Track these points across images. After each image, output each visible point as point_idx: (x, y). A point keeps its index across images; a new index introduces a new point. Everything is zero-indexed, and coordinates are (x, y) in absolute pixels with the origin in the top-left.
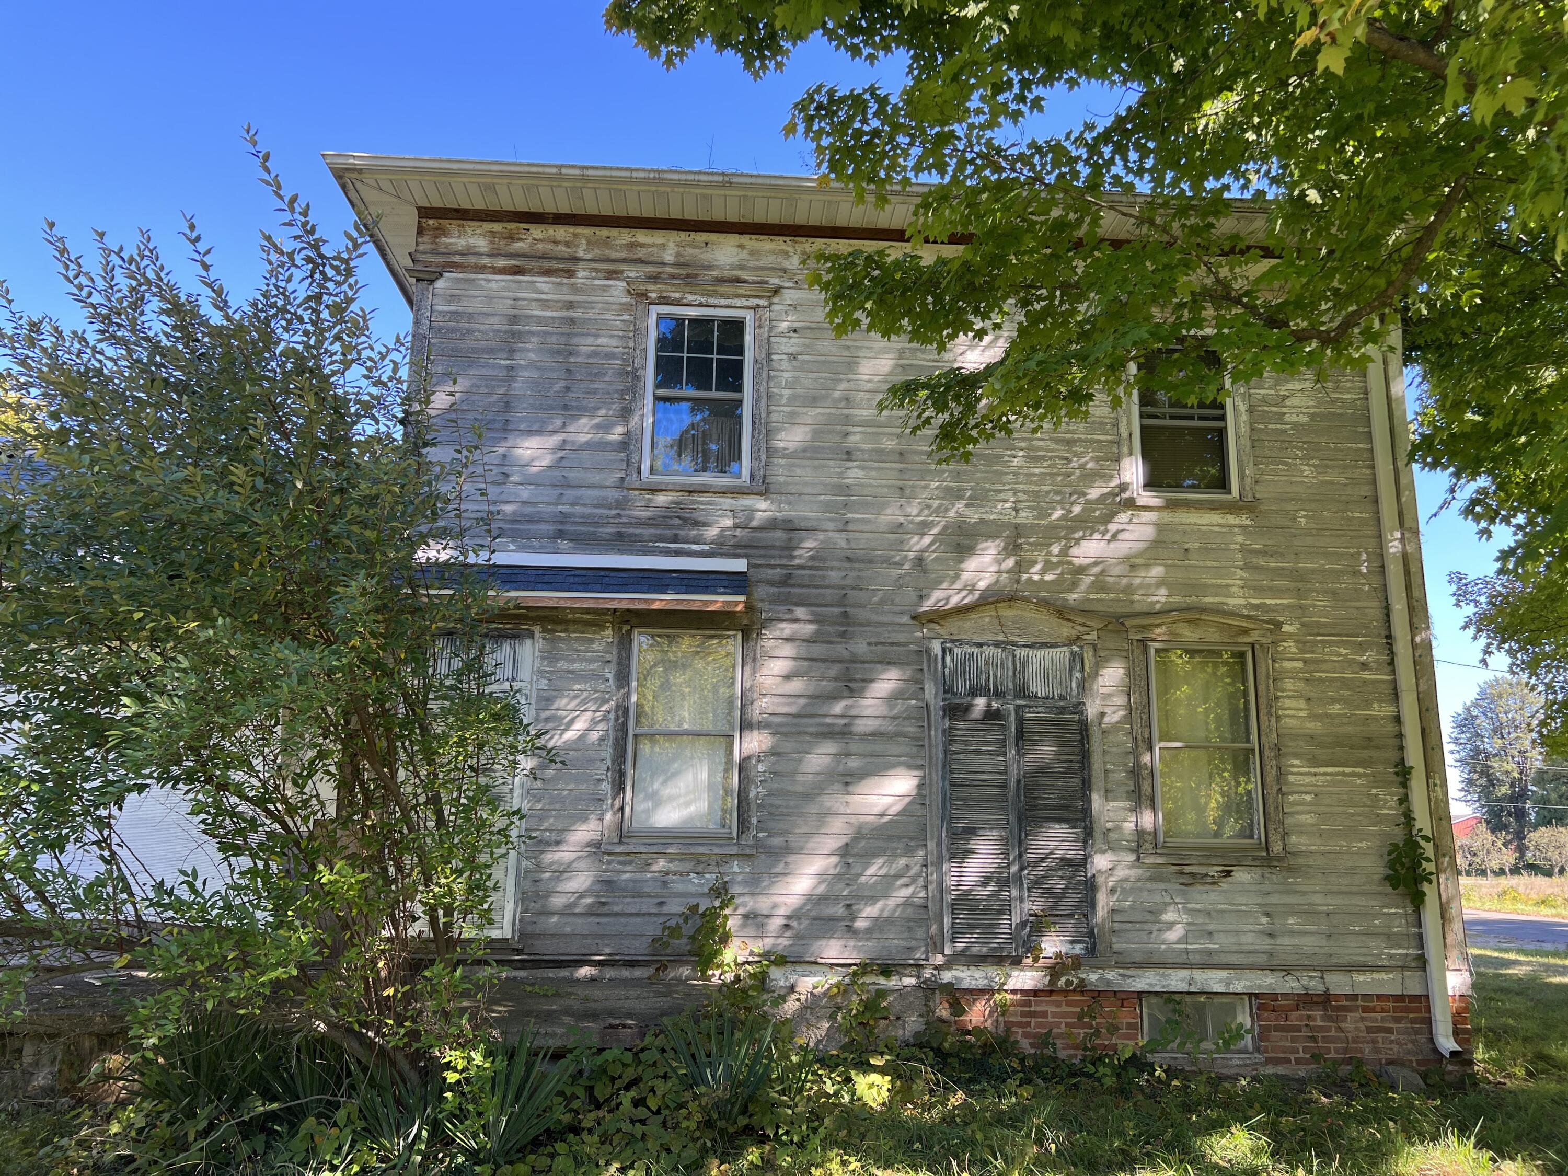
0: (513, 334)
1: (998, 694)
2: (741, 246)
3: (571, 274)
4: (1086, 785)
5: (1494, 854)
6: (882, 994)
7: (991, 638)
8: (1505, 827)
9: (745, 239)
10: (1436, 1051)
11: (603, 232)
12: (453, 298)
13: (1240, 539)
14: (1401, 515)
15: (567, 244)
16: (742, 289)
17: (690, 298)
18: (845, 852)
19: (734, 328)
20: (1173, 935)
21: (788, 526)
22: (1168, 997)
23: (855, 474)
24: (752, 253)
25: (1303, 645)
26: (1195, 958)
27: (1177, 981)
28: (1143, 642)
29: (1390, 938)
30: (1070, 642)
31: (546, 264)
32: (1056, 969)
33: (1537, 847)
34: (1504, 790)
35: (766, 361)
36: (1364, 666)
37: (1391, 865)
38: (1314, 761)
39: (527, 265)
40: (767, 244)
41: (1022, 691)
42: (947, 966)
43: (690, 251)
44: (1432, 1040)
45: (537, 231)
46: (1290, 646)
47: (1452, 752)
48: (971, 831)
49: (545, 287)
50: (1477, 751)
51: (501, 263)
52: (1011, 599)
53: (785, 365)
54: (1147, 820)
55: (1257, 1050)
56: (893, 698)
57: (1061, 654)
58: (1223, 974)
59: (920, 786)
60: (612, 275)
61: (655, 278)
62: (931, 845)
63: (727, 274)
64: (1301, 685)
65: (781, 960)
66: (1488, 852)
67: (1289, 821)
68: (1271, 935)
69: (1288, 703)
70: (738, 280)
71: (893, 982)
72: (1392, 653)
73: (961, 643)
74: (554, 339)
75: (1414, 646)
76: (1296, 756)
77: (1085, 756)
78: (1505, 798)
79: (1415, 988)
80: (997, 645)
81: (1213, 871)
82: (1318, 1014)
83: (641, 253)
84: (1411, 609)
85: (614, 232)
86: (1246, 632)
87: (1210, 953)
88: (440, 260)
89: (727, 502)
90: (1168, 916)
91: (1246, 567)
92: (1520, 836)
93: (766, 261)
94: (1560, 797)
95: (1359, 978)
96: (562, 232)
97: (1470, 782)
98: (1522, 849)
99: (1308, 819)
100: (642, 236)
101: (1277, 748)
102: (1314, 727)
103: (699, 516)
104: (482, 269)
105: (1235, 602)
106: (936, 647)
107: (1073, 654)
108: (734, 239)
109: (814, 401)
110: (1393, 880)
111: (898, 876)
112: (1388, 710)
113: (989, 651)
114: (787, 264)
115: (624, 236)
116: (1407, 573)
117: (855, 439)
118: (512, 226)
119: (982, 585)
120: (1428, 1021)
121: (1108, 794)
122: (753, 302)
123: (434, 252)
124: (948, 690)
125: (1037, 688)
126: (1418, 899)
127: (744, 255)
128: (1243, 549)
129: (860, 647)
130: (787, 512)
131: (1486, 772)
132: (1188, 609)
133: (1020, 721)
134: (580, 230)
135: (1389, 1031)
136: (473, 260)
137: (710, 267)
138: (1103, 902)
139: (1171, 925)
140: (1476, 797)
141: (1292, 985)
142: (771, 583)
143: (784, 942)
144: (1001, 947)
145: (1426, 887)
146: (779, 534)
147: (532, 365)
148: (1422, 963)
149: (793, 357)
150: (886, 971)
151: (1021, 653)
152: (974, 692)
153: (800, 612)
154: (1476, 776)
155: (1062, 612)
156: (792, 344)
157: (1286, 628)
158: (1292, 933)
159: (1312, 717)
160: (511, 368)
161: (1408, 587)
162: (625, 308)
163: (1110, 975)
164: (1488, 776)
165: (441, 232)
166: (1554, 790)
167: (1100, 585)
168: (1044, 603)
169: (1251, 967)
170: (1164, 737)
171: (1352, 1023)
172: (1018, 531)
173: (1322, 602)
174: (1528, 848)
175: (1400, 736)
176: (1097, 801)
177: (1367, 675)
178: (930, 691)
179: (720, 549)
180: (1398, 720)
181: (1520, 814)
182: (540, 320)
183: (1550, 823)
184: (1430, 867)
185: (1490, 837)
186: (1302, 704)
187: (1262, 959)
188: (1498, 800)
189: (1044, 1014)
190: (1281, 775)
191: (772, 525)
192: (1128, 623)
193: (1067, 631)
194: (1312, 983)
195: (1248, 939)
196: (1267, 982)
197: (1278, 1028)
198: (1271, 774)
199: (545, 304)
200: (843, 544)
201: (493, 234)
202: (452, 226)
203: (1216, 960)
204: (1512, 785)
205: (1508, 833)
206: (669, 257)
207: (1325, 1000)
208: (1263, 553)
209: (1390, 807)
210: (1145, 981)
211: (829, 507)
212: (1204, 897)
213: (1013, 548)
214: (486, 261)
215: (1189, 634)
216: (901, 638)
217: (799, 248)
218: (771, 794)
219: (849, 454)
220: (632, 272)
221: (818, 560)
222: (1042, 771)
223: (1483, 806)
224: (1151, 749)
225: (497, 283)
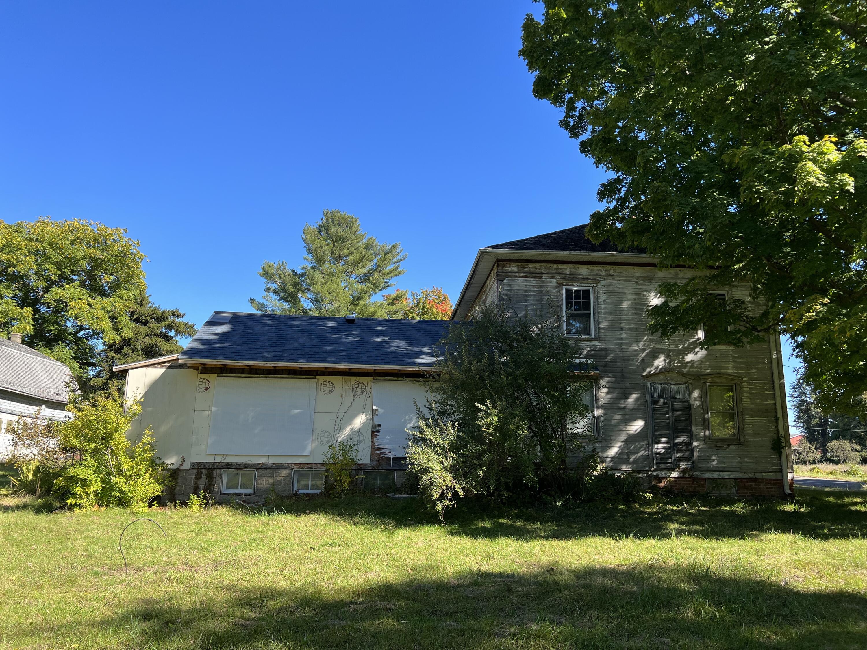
0: (526, 295)
1: (666, 398)
2: (588, 268)
3: (541, 277)
4: (691, 423)
5: (811, 454)
6: (638, 478)
7: (664, 382)
8: (816, 440)
9: (589, 266)
10: (785, 494)
11: (549, 265)
12: (509, 285)
13: (731, 353)
14: (776, 346)
15: (539, 269)
16: (590, 281)
17: (575, 284)
18: (625, 441)
19: (587, 292)
20: (714, 463)
21: (606, 350)
22: (713, 479)
23: (624, 335)
24: (591, 270)
25: (749, 384)
26: (720, 469)
27: (716, 475)
28: (705, 383)
29: (773, 464)
30: (685, 383)
31: (534, 275)
32: (684, 471)
33: (832, 450)
34: (816, 421)
35: (597, 303)
36: (766, 389)
37: (773, 444)
38: (752, 416)
39: (529, 275)
40: (595, 268)
41: (673, 397)
42: (655, 471)
43: (574, 270)
44: (784, 491)
45: (531, 265)
46: (745, 384)
47: (790, 402)
48: (660, 436)
49: (534, 282)
50: (803, 401)
51: (521, 275)
52: (670, 371)
53: (602, 303)
54: (707, 433)
55: (737, 493)
56: (637, 399)
57: (683, 386)
58: (728, 473)
59: (645, 423)
60: (552, 278)
61: (564, 278)
62: (650, 439)
63: (585, 277)
64: (748, 395)
65: (612, 469)
66: (807, 453)
67: (745, 432)
68: (741, 463)
69: (745, 400)
70: (588, 279)
71: (640, 475)
72: (774, 386)
73: (656, 383)
74: (537, 297)
75: (780, 384)
76: (747, 414)
77: (690, 415)
78: (817, 425)
79: (779, 477)
80: (666, 384)
81: (725, 446)
82: (753, 484)
83: (560, 271)
84: (779, 373)
85: (552, 265)
86: (733, 380)
87: (724, 468)
88: (505, 274)
89: (588, 343)
90: (713, 458)
91: (733, 362)
92: (824, 445)
93: (596, 273)
94: (844, 425)
95: (764, 474)
96: (537, 265)
97: (799, 417)
98: (825, 452)
99: (750, 432)
100: (560, 266)
101: (742, 412)
102: (752, 406)
103: (581, 347)
104: (516, 277)
105: (730, 372)
106: (649, 385)
107: (686, 387)
108: (586, 266)
109: (611, 314)
110: (773, 448)
111: (641, 447)
112: (772, 402)
113: (664, 386)
114: (601, 274)
115: (555, 266)
116: (778, 363)
117: (623, 325)
118: (523, 264)
119: (661, 367)
120: (783, 486)
121: (696, 425)
122: (592, 285)
123: (502, 272)
124: (653, 397)
125: (677, 396)
126: (780, 453)
127: (589, 271)
128: (733, 357)
129: (628, 384)
130: (605, 346)
131: (807, 412)
132: (718, 374)
133: (673, 405)
134: (542, 264)
135: (772, 488)
136: (514, 274)
137: (580, 275)
138: (696, 454)
139: (714, 460)
140: (801, 425)
141: (746, 476)
142: (601, 366)
143: (611, 464)
144: (669, 466)
145: (782, 450)
146: (603, 352)
147: (531, 305)
148: (781, 470)
149: (604, 301)
150: (639, 472)
151: (672, 386)
152: (660, 397)
153: (610, 375)
154: (801, 414)
155: (683, 375)
156: (603, 297)
157: (744, 379)
158: (747, 462)
159: (752, 404)
160: (526, 305)
161: (778, 367)
162: (557, 287)
163: (698, 473)
164: (808, 414)
165: (504, 266)
166: (841, 421)
167: (692, 367)
168: (679, 372)
169: (735, 471)
170: (712, 409)
171: (762, 486)
172: (670, 351)
173: (754, 371)
174: (827, 451)
175: (776, 409)
176: (694, 428)
177: (767, 392)
178: (647, 397)
179: (587, 356)
180: (775, 404)
181: (824, 434)
182: (534, 291)
183: (839, 438)
184: (783, 445)
185: (808, 445)
186: (749, 400)
187: (738, 469)
188: (813, 426)
189: (680, 484)
190: (743, 420)
191: (601, 349)
192: (702, 377)
193: (684, 380)
194: (751, 475)
195: (735, 464)
196: (740, 475)
197: (743, 488)
198: (741, 419)
199: (534, 287)
200: (621, 355)
201: (518, 266)
202: (507, 264)
203: (726, 469)
204: (820, 419)
205: (818, 443)
206: (568, 272)
207: (755, 480)
208: (738, 357)
209: (773, 429)
210: (707, 475)
211: (616, 344)
212: (723, 453)
213: (668, 356)
214: (517, 274)
215: (718, 381)
216: (638, 382)
217: (605, 269)
218: (605, 425)
219: (622, 329)
220: (558, 277)
221: (614, 360)
222: (679, 419)
223: (805, 430)
224: (708, 413)
225: (520, 281)
